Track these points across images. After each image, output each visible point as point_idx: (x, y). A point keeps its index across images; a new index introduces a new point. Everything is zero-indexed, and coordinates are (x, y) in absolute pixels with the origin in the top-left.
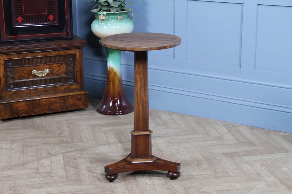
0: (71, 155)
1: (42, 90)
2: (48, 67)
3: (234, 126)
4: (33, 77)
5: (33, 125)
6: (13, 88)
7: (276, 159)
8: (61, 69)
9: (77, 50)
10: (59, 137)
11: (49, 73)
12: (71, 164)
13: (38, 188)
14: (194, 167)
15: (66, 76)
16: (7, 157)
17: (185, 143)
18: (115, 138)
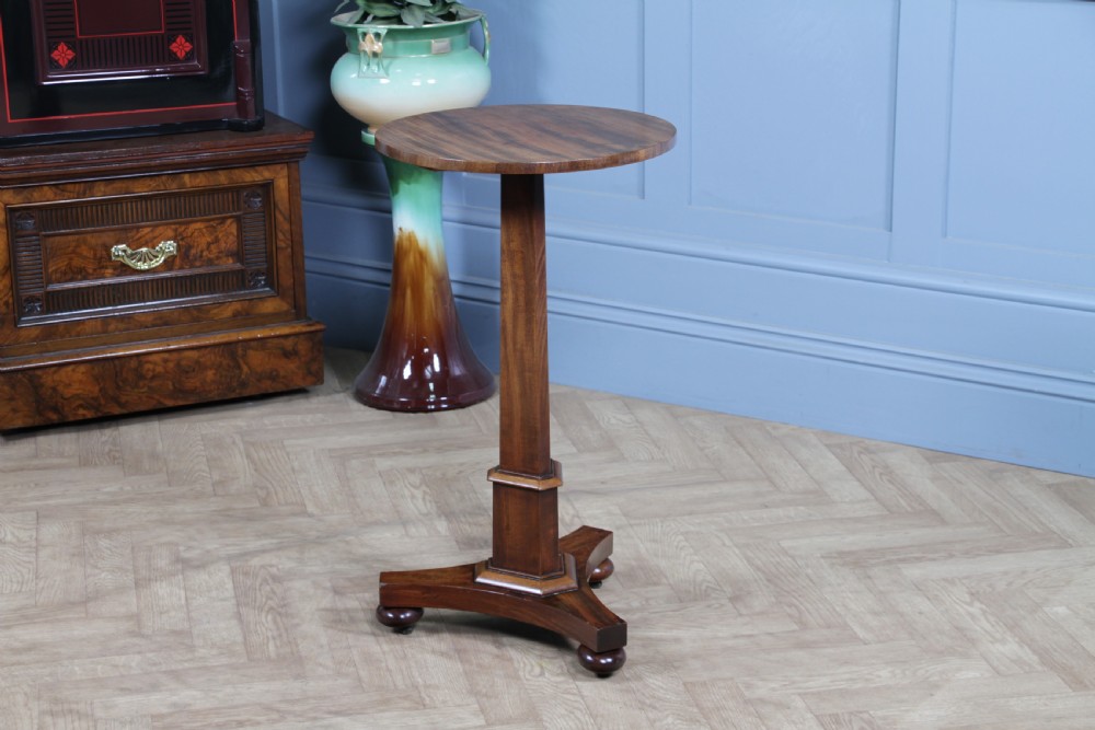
0: (262, 567)
1: (150, 318)
2: (170, 233)
3: (868, 451)
4: (116, 273)
5: (116, 451)
6: (42, 313)
7: (1024, 572)
8: (218, 240)
9: (278, 167)
10: (215, 495)
11: (174, 257)
12: (264, 600)
13: (138, 691)
14: (722, 605)
15: (238, 266)
16: (22, 575)
17: (686, 517)
18: (424, 499)
